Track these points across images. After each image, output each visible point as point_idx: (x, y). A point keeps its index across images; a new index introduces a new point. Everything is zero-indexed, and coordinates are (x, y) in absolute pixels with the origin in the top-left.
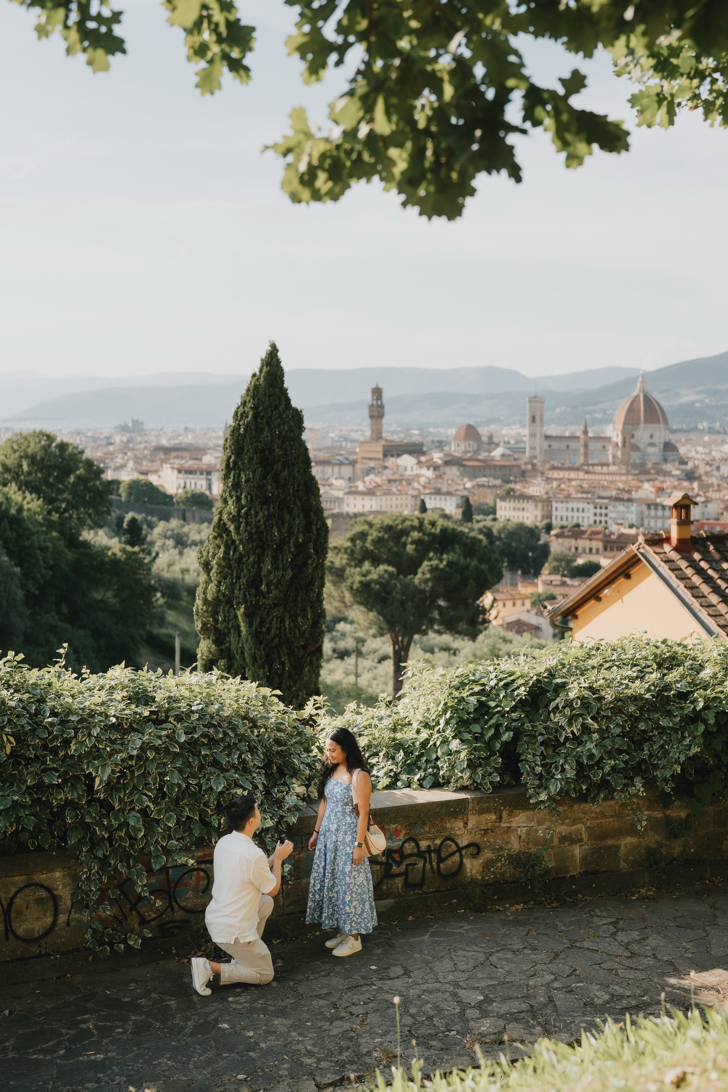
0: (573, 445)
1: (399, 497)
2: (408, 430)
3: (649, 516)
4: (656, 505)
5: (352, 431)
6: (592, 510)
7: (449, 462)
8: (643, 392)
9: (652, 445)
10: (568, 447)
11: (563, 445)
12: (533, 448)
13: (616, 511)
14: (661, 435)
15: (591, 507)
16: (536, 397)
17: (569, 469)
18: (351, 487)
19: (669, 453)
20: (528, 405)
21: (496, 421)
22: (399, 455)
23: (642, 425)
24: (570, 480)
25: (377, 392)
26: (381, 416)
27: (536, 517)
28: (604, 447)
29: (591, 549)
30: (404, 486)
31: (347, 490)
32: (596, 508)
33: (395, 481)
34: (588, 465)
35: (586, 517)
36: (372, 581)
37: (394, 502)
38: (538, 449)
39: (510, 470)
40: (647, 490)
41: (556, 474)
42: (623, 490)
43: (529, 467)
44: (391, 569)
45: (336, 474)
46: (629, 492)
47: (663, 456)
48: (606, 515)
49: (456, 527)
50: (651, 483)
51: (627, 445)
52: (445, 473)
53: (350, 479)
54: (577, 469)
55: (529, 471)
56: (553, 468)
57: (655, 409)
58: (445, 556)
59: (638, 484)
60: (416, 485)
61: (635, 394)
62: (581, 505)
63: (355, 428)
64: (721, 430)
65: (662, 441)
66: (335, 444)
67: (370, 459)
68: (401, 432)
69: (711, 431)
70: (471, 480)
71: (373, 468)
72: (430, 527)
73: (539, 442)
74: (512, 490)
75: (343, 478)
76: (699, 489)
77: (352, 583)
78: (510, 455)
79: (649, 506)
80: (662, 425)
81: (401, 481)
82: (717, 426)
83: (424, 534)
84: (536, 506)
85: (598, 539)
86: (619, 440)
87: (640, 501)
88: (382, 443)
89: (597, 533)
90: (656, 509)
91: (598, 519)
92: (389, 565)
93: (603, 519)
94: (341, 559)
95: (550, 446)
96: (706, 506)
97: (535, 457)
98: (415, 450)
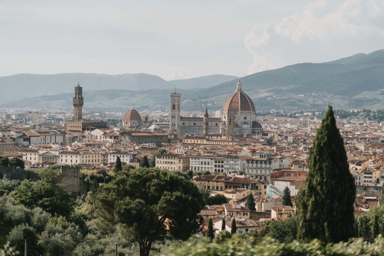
0: (198, 123)
1: (94, 156)
2: (92, 113)
3: (248, 168)
4: (252, 161)
5: (57, 113)
6: (214, 164)
7: (123, 133)
9: (245, 123)
10: (195, 124)
11: (192, 123)
12: (173, 125)
13: (228, 164)
14: (251, 118)
15: (213, 161)
17: (197, 138)
18: (63, 149)
21: (147, 107)
22: (92, 130)
24: (199, 145)
25: (79, 90)
26: (81, 104)
27: (179, 167)
28: (217, 124)
29: (217, 187)
30: (96, 149)
31: (61, 151)
32: (216, 162)
33: (90, 145)
34: (209, 136)
35: (211, 168)
36: (132, 208)
37: (91, 159)
38: (177, 126)
39: (161, 138)
40: (246, 152)
41: (189, 141)
42: (232, 151)
43: (173, 137)
44: (142, 201)
45: (53, 141)
46: (236, 152)
48: (222, 166)
49: (178, 176)
50: (247, 147)
51: (232, 123)
52: (121, 141)
53: (62, 144)
54: (202, 138)
55: (173, 139)
56: (188, 137)
58: (174, 193)
59: (240, 147)
60: (104, 148)
62: (207, 161)
63: (59, 111)
64: (284, 114)
66: (47, 121)
67: (74, 131)
68: (88, 114)
69: (278, 115)
70: (138, 144)
71: (77, 137)
72: (163, 176)
73: (176, 121)
74: (165, 151)
75: (57, 143)
76: (277, 151)
77: (120, 210)
78: (160, 129)
79: (248, 161)
80: (252, 111)
81: (94, 145)
82: (282, 112)
83: (160, 180)
84: (180, 161)
85: (222, 181)
86: (226, 120)
87: (243, 158)
88: (82, 121)
89: (221, 177)
90: (252, 162)
91: (217, 169)
92: (141, 199)
93: (221, 169)
94: (112, 195)
95: (184, 124)
96: (282, 161)
97: (175, 131)
98: (102, 125)
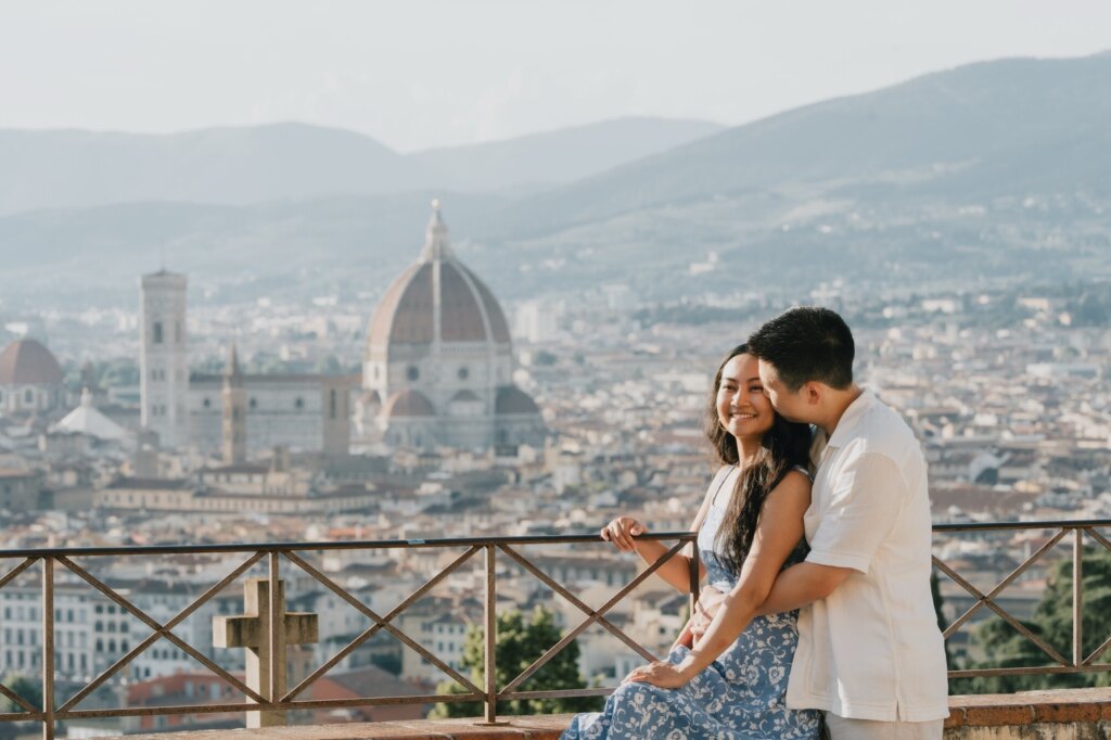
8: (442, 256)
16: (162, 274)
19: (511, 417)
20: (141, 295)
23: (437, 344)
47: (497, 423)
57: (472, 301)
61: (421, 261)
65: (493, 383)
